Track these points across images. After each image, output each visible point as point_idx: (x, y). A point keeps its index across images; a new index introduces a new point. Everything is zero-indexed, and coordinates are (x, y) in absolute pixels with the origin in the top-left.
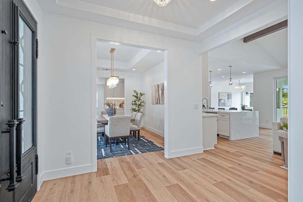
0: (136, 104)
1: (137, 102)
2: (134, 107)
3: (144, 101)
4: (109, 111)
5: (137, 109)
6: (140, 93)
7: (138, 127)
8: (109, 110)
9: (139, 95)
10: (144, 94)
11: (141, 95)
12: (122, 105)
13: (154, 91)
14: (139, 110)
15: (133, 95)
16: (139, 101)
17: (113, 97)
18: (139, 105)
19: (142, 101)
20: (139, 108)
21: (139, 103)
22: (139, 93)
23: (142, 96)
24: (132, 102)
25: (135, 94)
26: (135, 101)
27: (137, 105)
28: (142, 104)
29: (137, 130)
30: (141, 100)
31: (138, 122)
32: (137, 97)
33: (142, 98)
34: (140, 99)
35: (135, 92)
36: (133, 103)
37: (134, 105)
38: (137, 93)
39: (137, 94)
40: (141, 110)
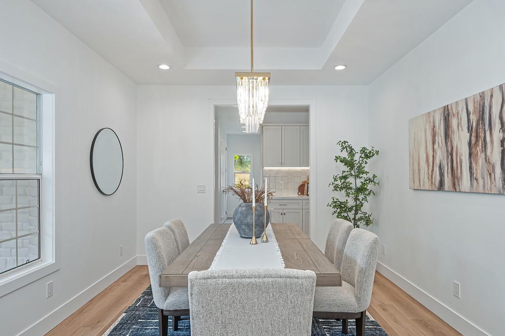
0: (347, 187)
1: (351, 180)
2: (341, 196)
3: (374, 176)
4: (239, 215)
5: (351, 202)
6: (363, 150)
7: (358, 299)
8: (241, 213)
9: (357, 157)
10: (377, 152)
11: (367, 157)
12: (306, 188)
13: (425, 136)
14: (356, 206)
15: (337, 158)
16: (357, 176)
17: (282, 165)
18: (360, 190)
19: (370, 176)
20: (356, 199)
21: (359, 185)
22: (357, 149)
23: (368, 161)
24: (335, 180)
25: (345, 155)
26: (345, 177)
27: (351, 188)
28: (370, 187)
29: (351, 315)
30: (367, 173)
31: (357, 273)
32: (350, 164)
33: (369, 166)
34: (361, 171)
35: (345, 145)
36: (339, 182)
37: (341, 189)
38: (352, 149)
39: (351, 153)
40: (366, 208)
